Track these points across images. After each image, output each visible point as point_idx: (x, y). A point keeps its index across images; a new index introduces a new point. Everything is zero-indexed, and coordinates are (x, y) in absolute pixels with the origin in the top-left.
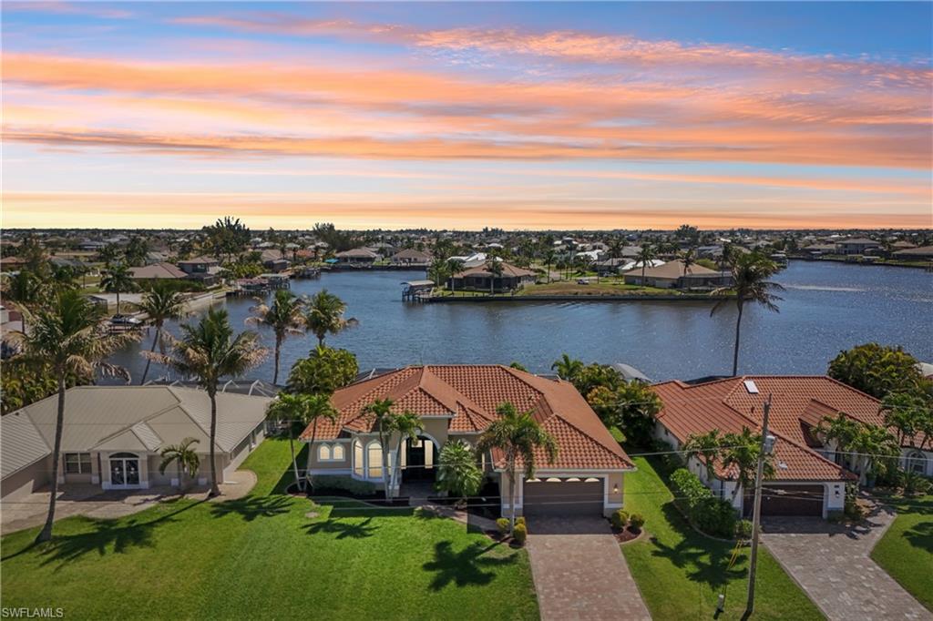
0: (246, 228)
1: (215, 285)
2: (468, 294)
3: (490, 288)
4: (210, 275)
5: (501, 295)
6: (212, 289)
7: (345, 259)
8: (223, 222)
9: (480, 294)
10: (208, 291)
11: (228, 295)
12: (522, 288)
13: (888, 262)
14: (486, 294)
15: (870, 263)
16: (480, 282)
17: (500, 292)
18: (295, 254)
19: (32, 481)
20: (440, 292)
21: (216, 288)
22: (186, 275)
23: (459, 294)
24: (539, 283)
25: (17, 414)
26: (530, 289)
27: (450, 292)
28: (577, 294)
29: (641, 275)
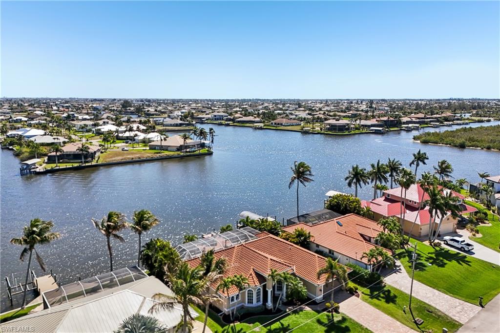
3: (81, 160)
9: (76, 165)
13: (235, 124)
14: (79, 164)
15: (228, 125)
17: (88, 162)
24: (102, 153)
27: (55, 165)
29: (160, 144)
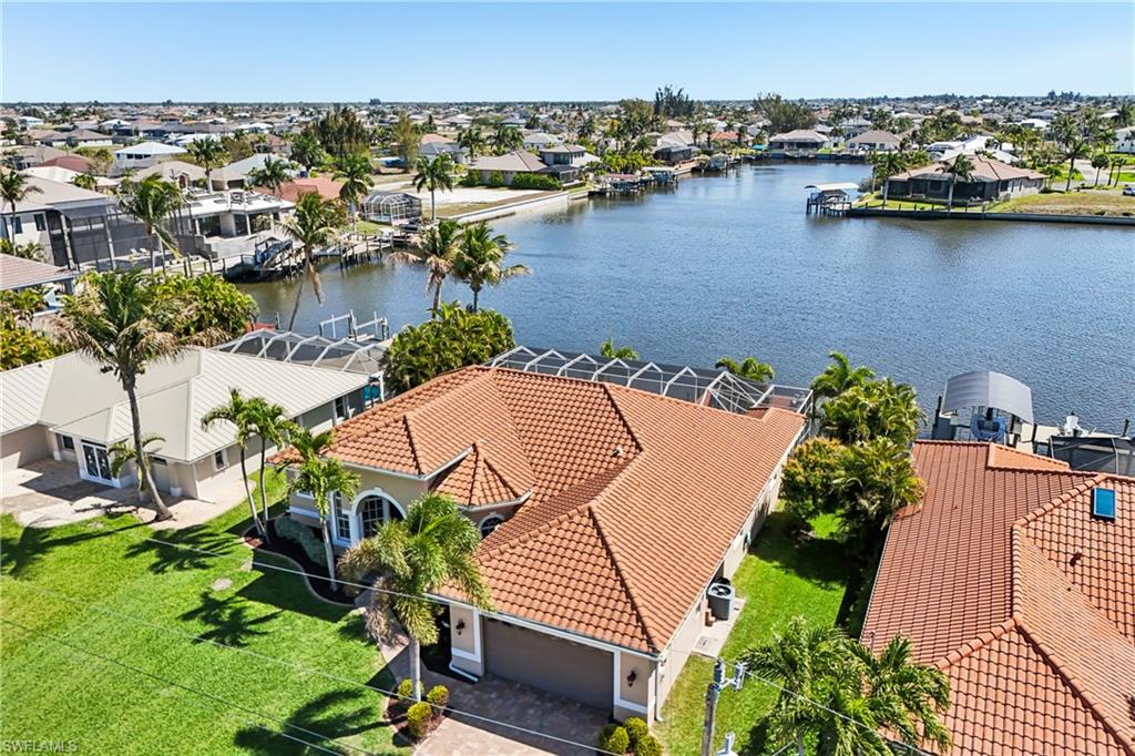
0: (690, 99)
1: (577, 182)
2: (907, 207)
3: (947, 197)
4: (573, 168)
5: (962, 210)
6: (569, 188)
7: (781, 145)
8: (663, 91)
9: (928, 207)
10: (565, 189)
11: (591, 195)
12: (1007, 199)
14: (936, 207)
16: (939, 188)
17: (964, 205)
18: (709, 138)
19: (18, 454)
20: (870, 200)
21: (576, 186)
22: (545, 166)
23: (892, 206)
24: (1046, 191)
25: (40, 366)
26: (1021, 202)
27: (881, 202)
28: (1102, 213)
